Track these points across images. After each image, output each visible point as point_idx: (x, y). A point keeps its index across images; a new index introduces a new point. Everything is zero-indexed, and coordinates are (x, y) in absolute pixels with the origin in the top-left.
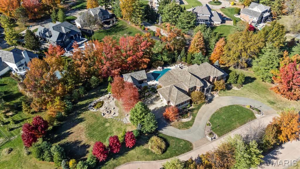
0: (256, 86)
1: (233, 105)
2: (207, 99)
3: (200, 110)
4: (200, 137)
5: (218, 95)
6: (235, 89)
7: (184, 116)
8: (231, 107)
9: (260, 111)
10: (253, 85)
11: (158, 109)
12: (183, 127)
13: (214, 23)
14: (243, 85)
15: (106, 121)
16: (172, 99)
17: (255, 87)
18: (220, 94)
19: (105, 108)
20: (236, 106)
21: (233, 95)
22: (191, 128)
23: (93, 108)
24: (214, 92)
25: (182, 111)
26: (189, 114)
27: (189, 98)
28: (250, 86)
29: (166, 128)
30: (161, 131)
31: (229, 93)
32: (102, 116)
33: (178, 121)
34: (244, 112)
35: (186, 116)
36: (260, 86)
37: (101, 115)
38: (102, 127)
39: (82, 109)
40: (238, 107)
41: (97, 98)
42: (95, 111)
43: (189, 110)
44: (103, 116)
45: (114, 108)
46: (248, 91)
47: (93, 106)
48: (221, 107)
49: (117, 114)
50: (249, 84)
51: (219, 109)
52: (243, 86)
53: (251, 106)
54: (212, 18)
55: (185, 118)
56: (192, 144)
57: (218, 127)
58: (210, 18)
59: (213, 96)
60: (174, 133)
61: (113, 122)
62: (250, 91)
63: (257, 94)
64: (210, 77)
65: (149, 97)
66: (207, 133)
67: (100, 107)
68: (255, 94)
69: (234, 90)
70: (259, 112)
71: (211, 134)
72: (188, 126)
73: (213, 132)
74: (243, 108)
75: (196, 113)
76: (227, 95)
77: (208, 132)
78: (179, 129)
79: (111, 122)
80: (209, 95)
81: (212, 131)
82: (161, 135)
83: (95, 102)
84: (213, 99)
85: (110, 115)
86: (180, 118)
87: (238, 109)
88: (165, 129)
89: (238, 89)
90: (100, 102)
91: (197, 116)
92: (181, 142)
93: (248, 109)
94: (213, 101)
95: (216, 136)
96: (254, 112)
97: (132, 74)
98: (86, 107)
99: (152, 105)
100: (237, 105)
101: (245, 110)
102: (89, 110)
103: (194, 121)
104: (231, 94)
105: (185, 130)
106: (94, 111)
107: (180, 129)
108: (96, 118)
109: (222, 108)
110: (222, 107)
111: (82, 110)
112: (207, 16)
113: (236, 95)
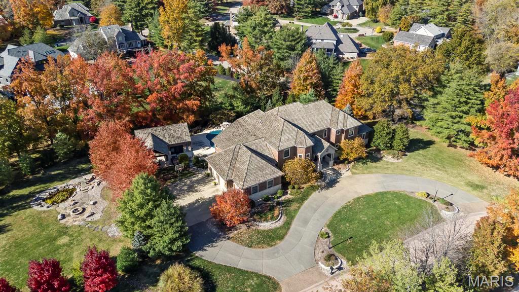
0: (436, 155)
1: (386, 193)
2: (324, 181)
3: (306, 203)
4: (302, 266)
5: (351, 171)
6: (390, 161)
7: (265, 214)
8: (380, 196)
9: (451, 204)
10: (429, 153)
11: (203, 202)
12: (259, 243)
13: (344, 56)
14: (407, 153)
15: (64, 231)
16: (236, 175)
17: (435, 158)
18: (354, 170)
19: (73, 202)
20: (392, 194)
21: (386, 172)
22: (280, 244)
23: (43, 203)
24: (341, 166)
25: (261, 204)
26: (276, 212)
27: (277, 172)
28: (423, 155)
29: (215, 244)
30: (198, 254)
31: (376, 167)
32: (56, 220)
33: (249, 227)
34: (413, 205)
35: (270, 216)
36: (445, 156)
37: (57, 218)
38: (47, 245)
39: (14, 205)
40: (398, 195)
41: (61, 182)
42: (44, 208)
43: (278, 203)
44: (61, 222)
45: (95, 203)
46: (419, 163)
47: (44, 200)
48: (356, 196)
49: (97, 217)
50: (421, 152)
51: (352, 201)
52: (407, 155)
53: (428, 195)
54: (340, 47)
55: (266, 220)
56: (278, 284)
57: (350, 241)
58: (336, 46)
59: (338, 174)
60: (234, 257)
61: (80, 234)
62: (424, 165)
63: (441, 170)
64: (329, 130)
65: (187, 178)
66: (319, 255)
67: (63, 201)
68: (436, 170)
69: (388, 162)
70: (450, 207)
71: (329, 258)
72: (273, 239)
73: (337, 254)
74: (409, 197)
75: (296, 211)
76: (370, 173)
77: (323, 252)
78: (249, 247)
79: (76, 234)
80: (329, 172)
81: (333, 251)
82: (197, 263)
83: (53, 191)
84: (338, 180)
85: (81, 218)
86: (255, 220)
87: (399, 200)
88: (212, 247)
89: (395, 161)
90: (67, 190)
91: (297, 216)
92: (248, 279)
93: (420, 200)
94: (337, 185)
95: (344, 262)
96: (437, 206)
97: (156, 131)
98: (25, 200)
99: (190, 193)
100: (395, 193)
101: (414, 203)
102: (30, 207)
103: (289, 228)
104: (380, 171)
105: (264, 250)
106: (42, 209)
107: (251, 247)
108: (40, 225)
109: (358, 198)
110: (360, 195)
111: (13, 208)
112: (330, 43)
113: (393, 171)
